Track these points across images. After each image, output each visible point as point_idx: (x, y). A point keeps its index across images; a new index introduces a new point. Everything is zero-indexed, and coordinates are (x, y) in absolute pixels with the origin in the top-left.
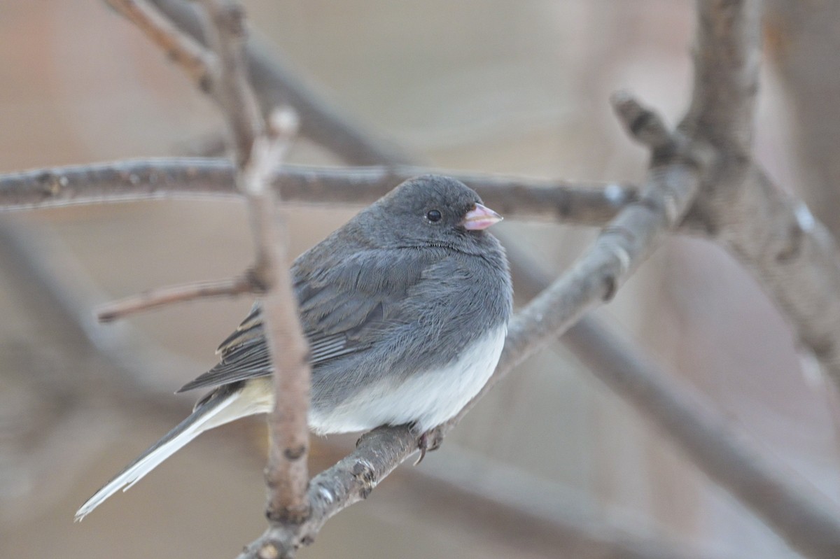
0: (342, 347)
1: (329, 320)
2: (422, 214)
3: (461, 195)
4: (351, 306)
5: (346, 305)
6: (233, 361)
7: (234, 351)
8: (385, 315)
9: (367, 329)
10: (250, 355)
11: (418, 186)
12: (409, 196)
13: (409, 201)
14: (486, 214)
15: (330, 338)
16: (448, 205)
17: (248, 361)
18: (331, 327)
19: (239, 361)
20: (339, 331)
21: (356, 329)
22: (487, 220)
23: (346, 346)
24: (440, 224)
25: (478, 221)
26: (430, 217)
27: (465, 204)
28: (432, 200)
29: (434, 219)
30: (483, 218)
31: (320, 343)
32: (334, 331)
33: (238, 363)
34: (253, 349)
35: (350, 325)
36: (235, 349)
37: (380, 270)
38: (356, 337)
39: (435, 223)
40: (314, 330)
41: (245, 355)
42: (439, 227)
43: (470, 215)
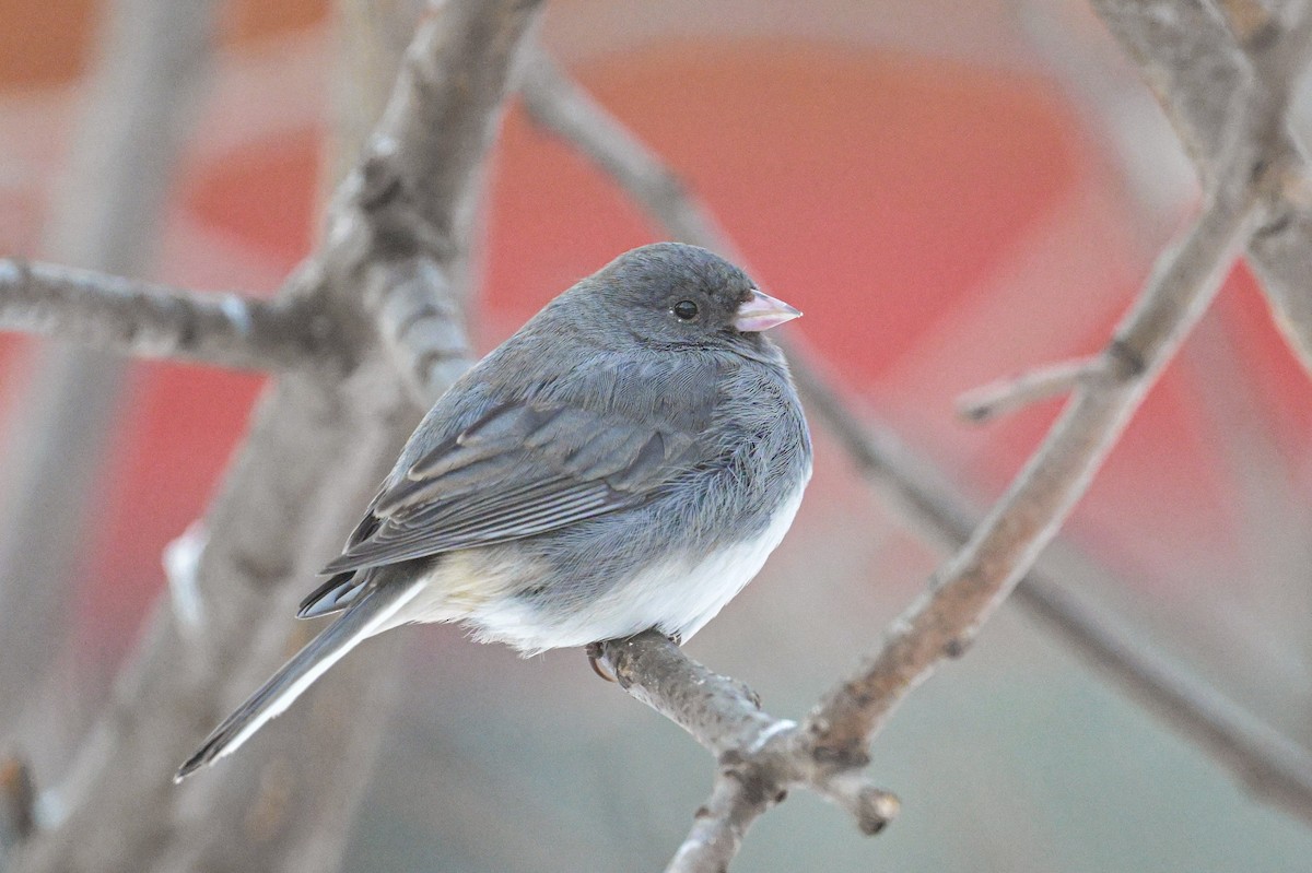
0: (601, 502)
1: (582, 459)
2: (665, 308)
3: (730, 276)
4: (614, 437)
5: (604, 436)
6: (425, 523)
7: (424, 508)
8: (668, 452)
9: (640, 475)
10: (453, 513)
11: (660, 260)
12: (647, 279)
13: (646, 284)
14: (773, 307)
15: (584, 486)
16: (710, 293)
17: (451, 522)
18: (585, 470)
19: (434, 523)
20: (599, 476)
21: (624, 474)
22: (774, 317)
23: (610, 499)
24: (696, 323)
25: (759, 318)
26: (678, 312)
27: (737, 289)
28: (684, 282)
29: (686, 315)
30: (767, 313)
31: (567, 495)
32: (591, 476)
33: (434, 527)
34: (457, 505)
35: (615, 467)
36: (427, 506)
37: (648, 381)
38: (624, 486)
39: (688, 322)
40: (557, 474)
41: (444, 513)
42: (696, 327)
43: (746, 308)
